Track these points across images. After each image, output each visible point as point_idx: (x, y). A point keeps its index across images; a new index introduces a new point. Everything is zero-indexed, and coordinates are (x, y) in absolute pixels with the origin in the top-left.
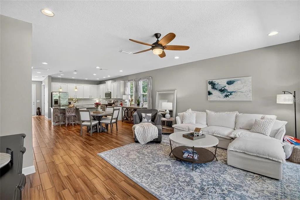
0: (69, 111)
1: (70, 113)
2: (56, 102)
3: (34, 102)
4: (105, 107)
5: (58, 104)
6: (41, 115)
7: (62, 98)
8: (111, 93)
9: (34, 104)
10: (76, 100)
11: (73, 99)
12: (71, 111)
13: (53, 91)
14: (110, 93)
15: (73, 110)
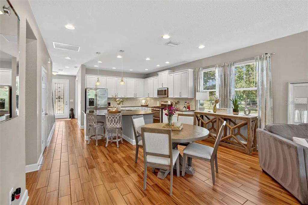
0: (112, 121)
1: (113, 124)
2: (92, 103)
3: (66, 102)
4: (159, 111)
5: (94, 106)
6: (74, 118)
7: (99, 97)
8: (168, 89)
9: (66, 104)
10: (121, 100)
11: (116, 99)
12: (115, 120)
13: (88, 87)
14: (166, 89)
15: (118, 117)
